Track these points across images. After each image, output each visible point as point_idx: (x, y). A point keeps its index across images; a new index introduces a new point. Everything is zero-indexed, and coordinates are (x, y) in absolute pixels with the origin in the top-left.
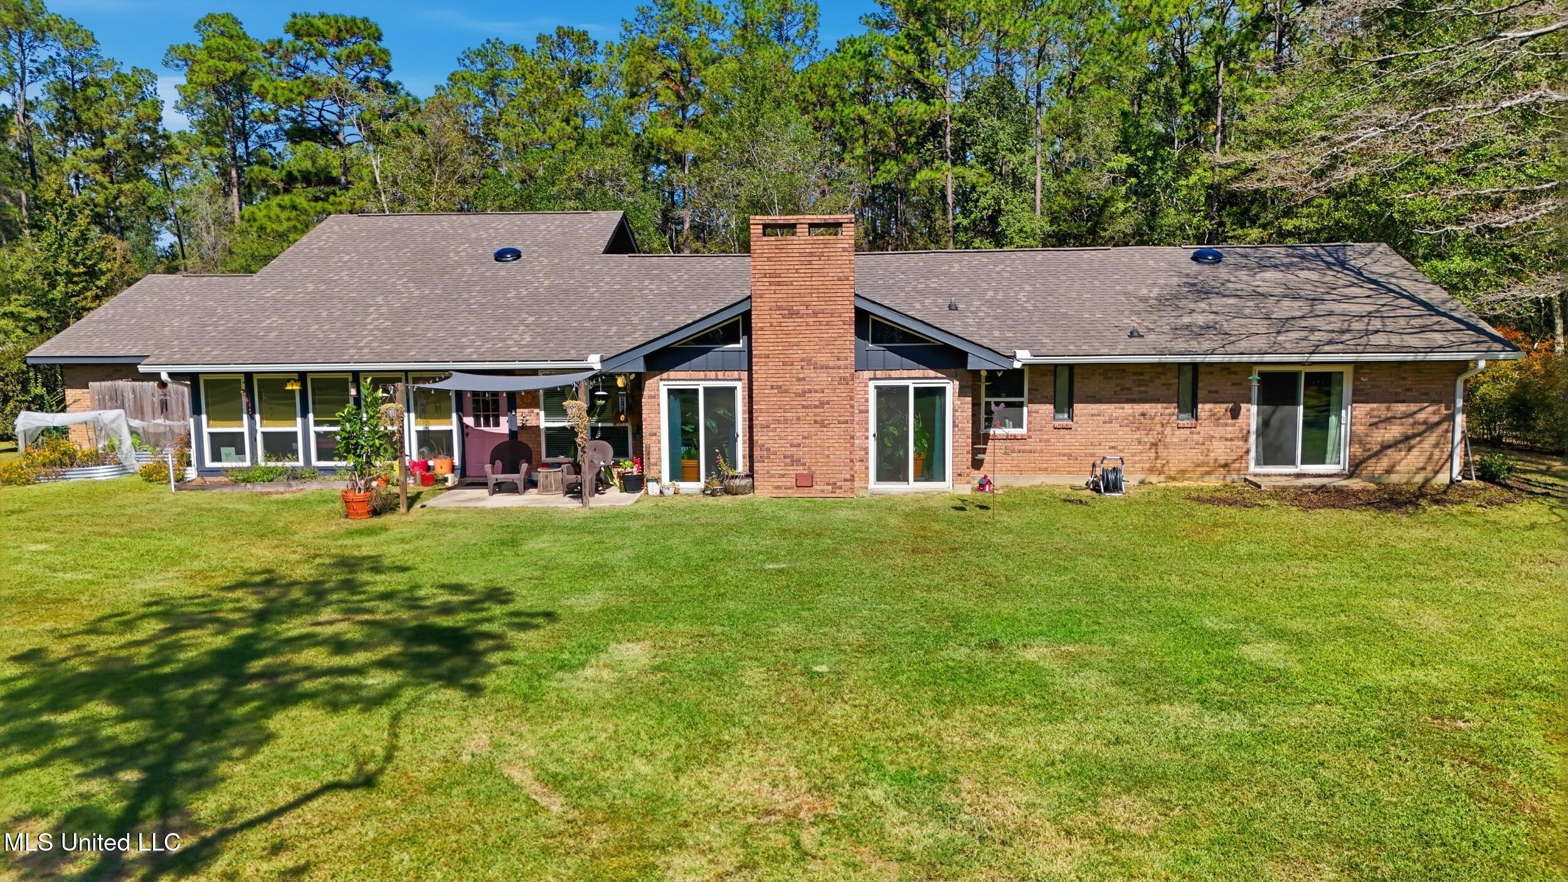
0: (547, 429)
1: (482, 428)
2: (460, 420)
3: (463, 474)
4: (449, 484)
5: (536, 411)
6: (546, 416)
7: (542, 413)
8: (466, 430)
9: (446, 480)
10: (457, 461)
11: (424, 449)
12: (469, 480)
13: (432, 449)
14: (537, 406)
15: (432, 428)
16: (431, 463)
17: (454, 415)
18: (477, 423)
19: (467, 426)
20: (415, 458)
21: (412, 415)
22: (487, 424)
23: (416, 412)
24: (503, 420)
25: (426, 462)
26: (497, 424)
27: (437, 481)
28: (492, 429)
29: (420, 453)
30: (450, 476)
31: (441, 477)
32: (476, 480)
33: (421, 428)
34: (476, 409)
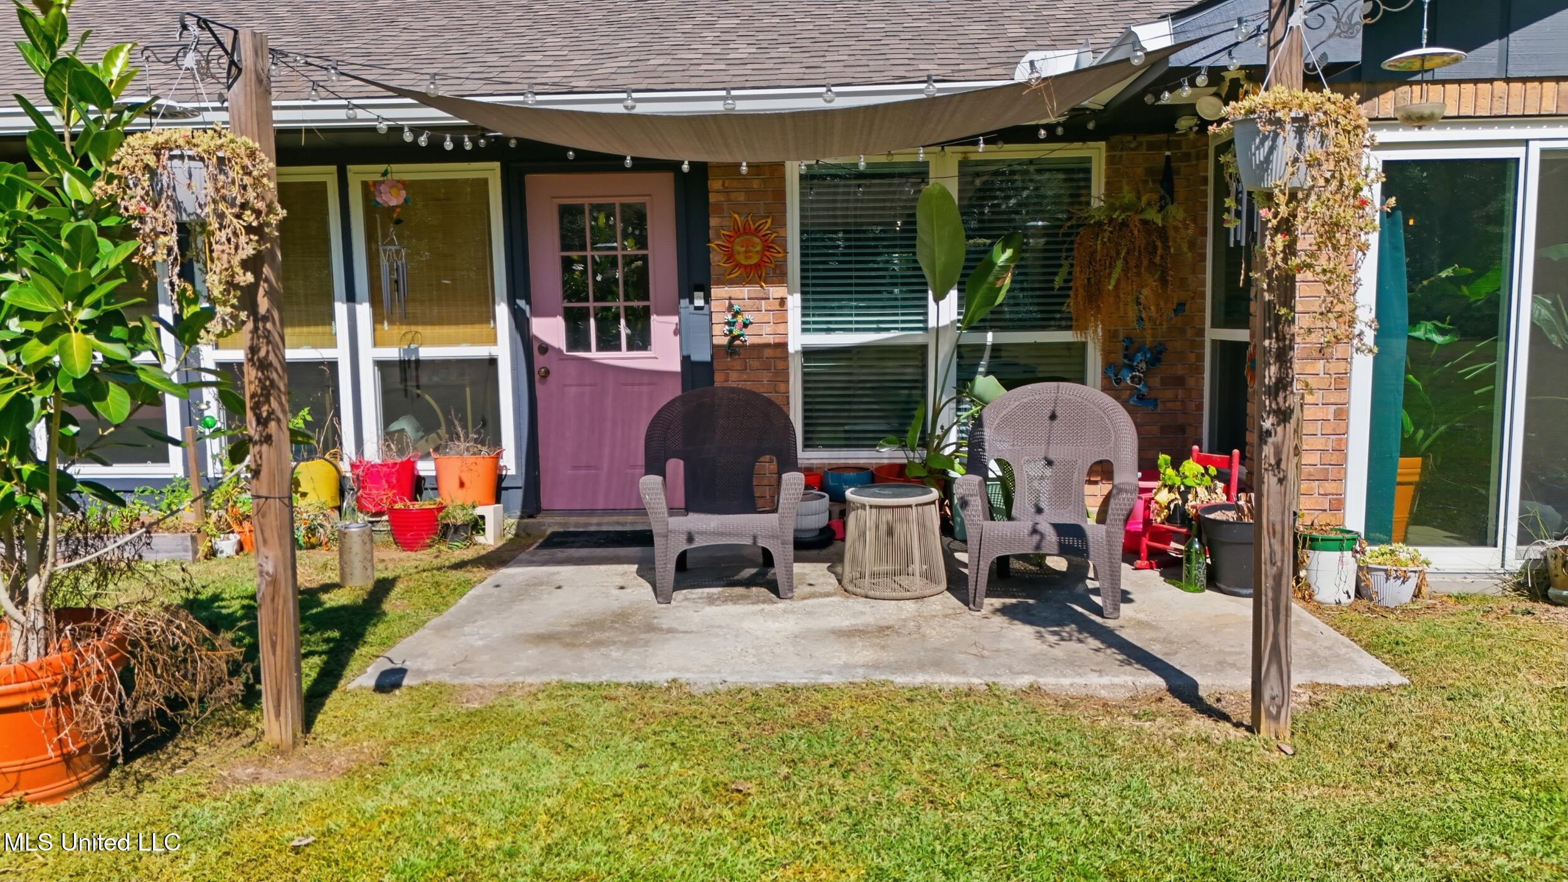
0: (809, 354)
1: (594, 354)
2: (520, 323)
3: (532, 506)
4: (489, 540)
5: (776, 291)
6: (805, 310)
7: (795, 301)
8: (539, 361)
9: (477, 525)
10: (510, 462)
11: (404, 424)
12: (551, 524)
13: (428, 425)
14: (779, 276)
15: (427, 353)
16: (425, 468)
17: (502, 311)
18: (577, 339)
19: (545, 348)
20: (373, 453)
21: (364, 310)
22: (609, 342)
23: (375, 301)
24: (662, 326)
25: (410, 465)
26: (641, 340)
27: (448, 532)
28: (623, 358)
29: (388, 436)
30: (489, 512)
31: (460, 518)
32: (575, 523)
33: (392, 353)
34: (573, 290)
